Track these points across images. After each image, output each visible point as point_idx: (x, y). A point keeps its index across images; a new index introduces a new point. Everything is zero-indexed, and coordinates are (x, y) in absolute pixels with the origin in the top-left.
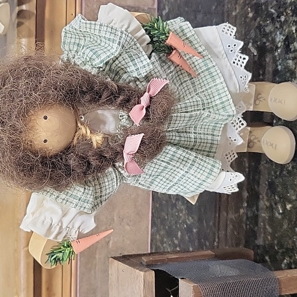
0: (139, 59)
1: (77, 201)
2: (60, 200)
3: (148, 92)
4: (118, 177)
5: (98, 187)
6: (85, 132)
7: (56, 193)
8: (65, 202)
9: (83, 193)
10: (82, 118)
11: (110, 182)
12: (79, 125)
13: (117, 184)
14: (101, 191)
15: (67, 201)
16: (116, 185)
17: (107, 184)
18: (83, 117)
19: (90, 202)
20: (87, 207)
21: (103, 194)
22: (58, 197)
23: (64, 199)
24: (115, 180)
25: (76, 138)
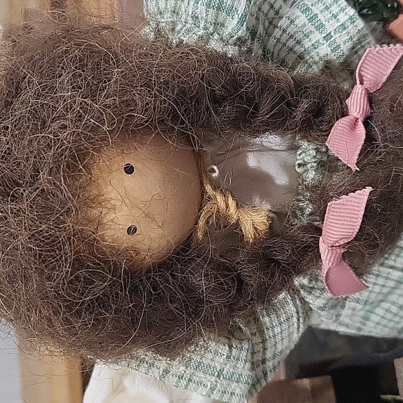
0: (327, 12)
1: (213, 379)
2: (171, 380)
3: (362, 83)
4: (301, 311)
5: (257, 339)
6: (222, 205)
7: (163, 363)
8: (183, 382)
9: (228, 357)
10: (214, 171)
11: (285, 326)
12: (208, 188)
13: (299, 327)
14: (265, 349)
15: (190, 380)
16: (296, 331)
17: (277, 330)
18: (215, 168)
19: (243, 379)
20: (238, 391)
21: (269, 355)
22: (166, 371)
23: (181, 377)
24: (295, 320)
25: (201, 223)
